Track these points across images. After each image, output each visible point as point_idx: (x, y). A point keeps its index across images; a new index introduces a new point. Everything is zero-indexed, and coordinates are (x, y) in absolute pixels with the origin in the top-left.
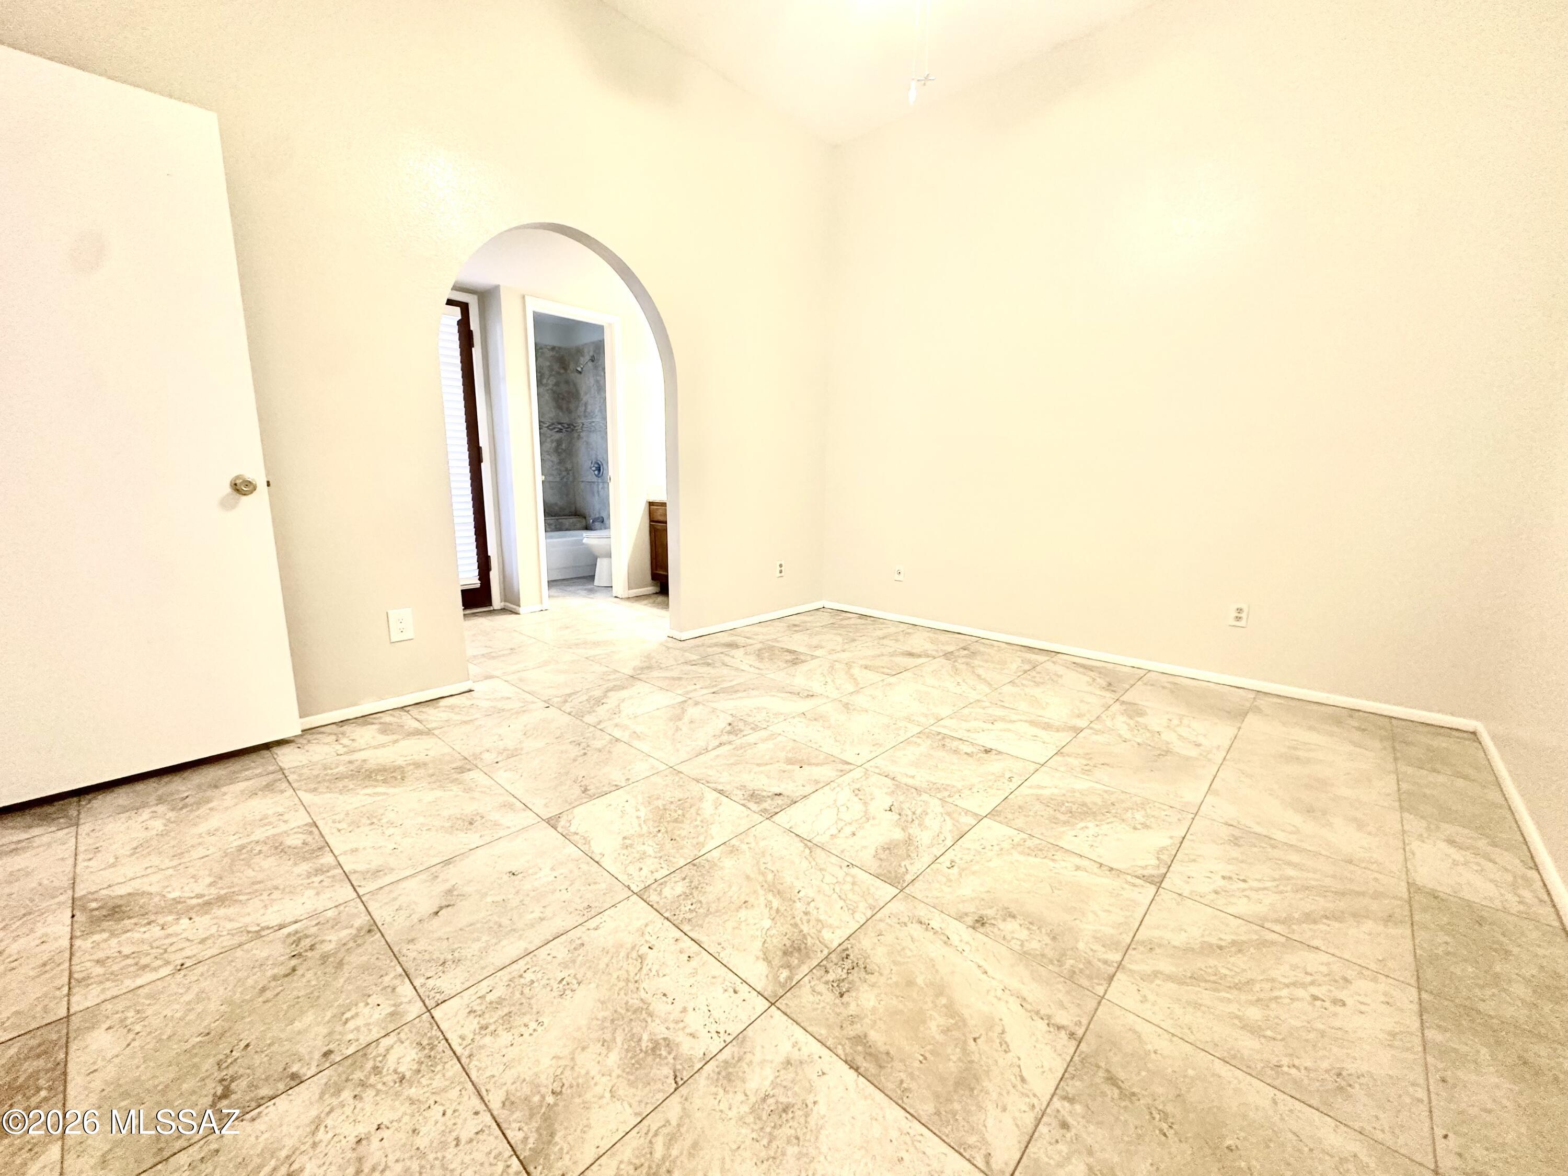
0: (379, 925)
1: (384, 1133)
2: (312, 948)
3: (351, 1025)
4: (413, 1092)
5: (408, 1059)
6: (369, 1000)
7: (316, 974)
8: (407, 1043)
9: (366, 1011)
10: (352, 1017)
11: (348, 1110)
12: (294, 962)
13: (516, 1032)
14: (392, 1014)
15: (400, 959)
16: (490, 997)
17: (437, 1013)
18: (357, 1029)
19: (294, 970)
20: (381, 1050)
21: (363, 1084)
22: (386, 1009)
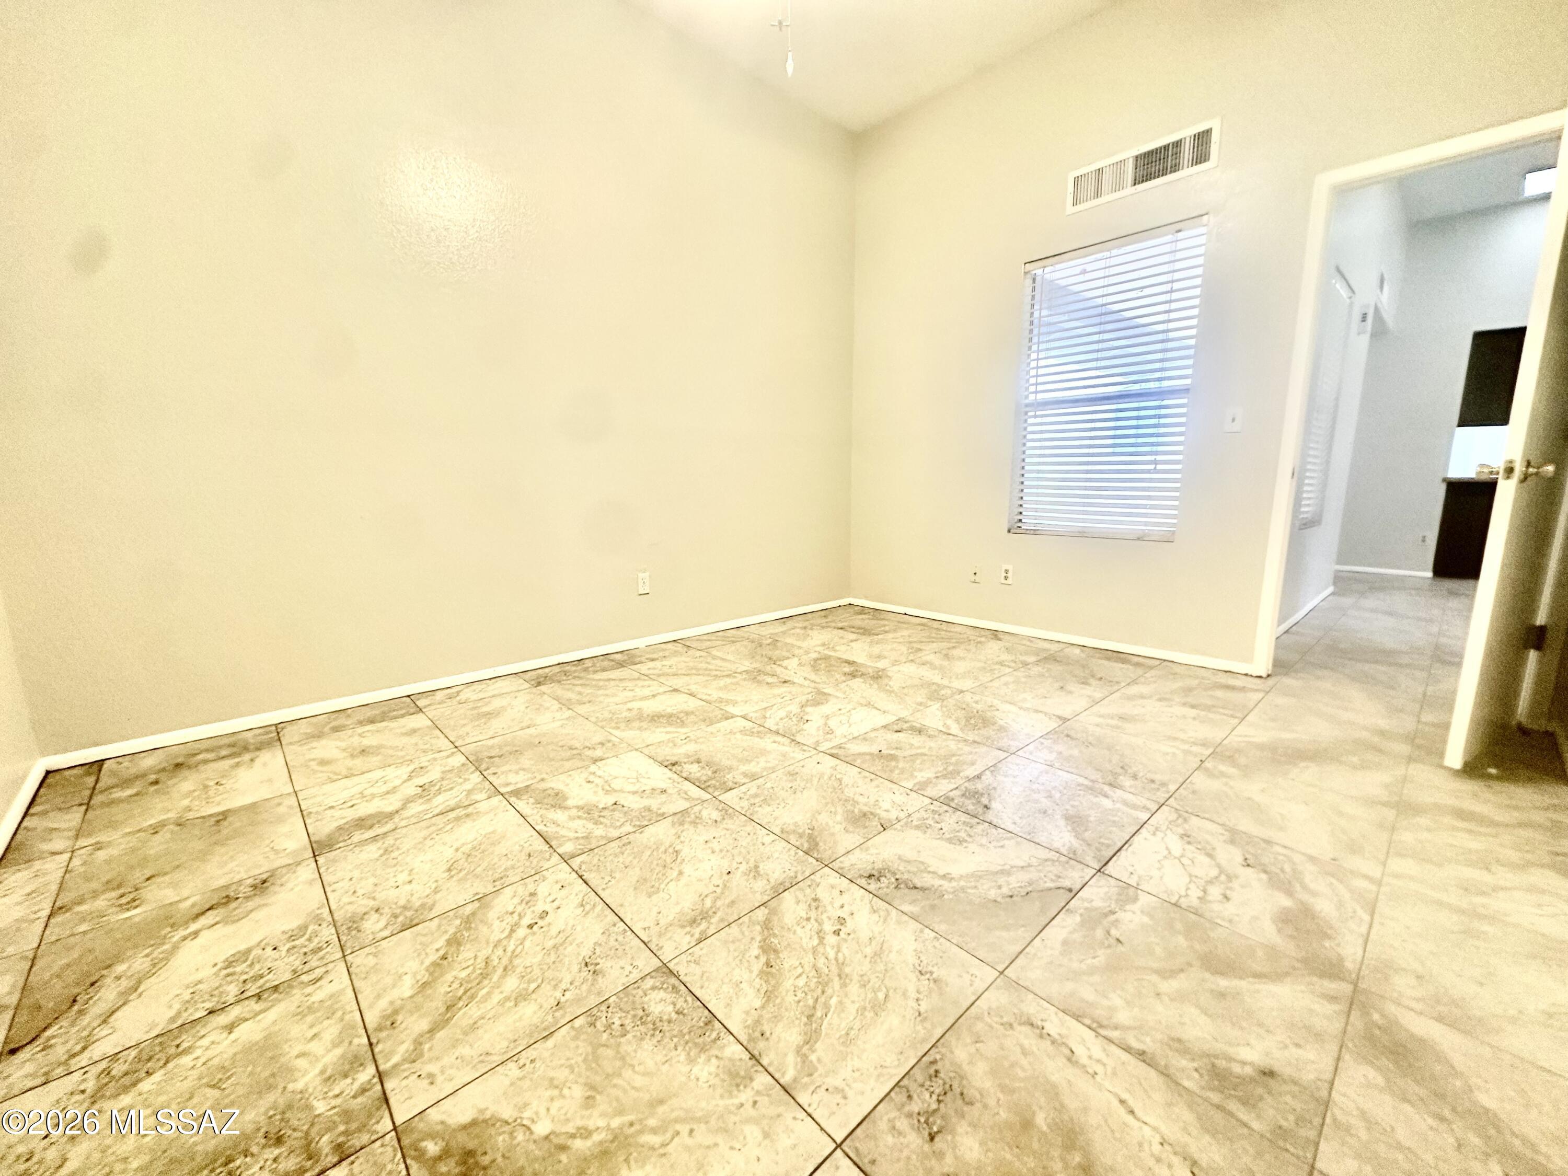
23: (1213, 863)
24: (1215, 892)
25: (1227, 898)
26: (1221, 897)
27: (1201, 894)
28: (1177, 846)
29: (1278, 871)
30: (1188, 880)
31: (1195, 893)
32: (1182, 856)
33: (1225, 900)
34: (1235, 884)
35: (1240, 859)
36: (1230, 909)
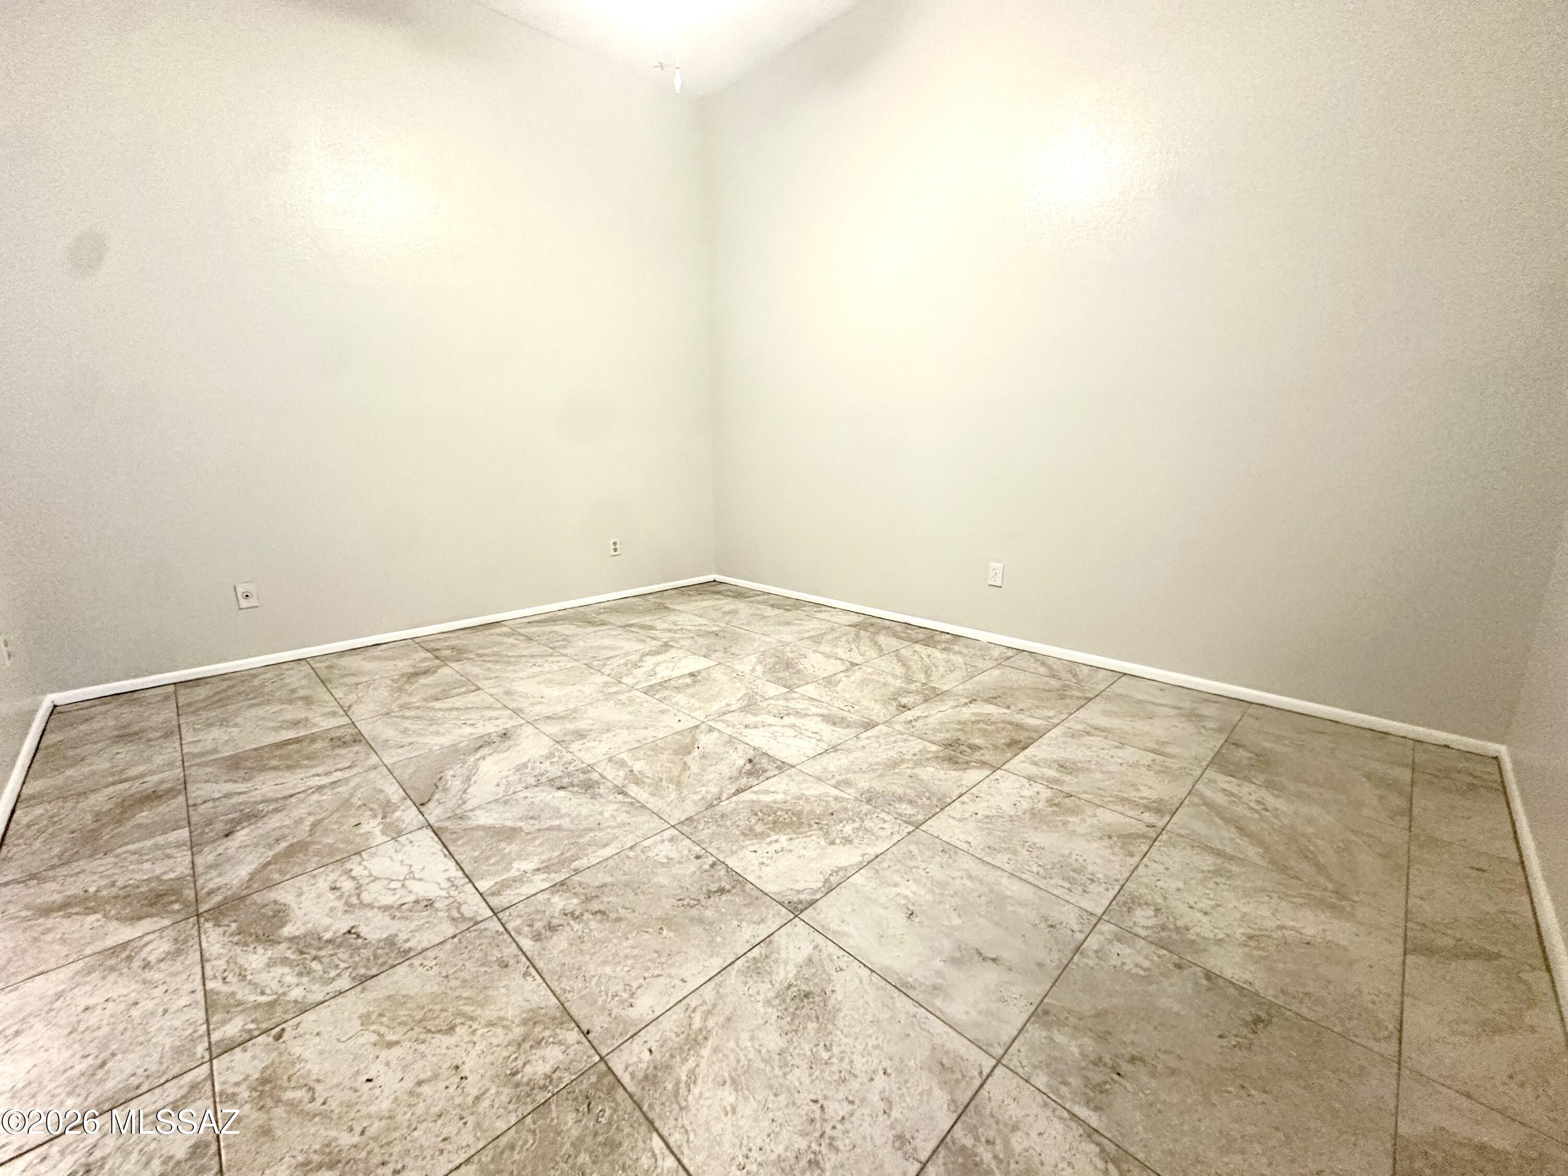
0: (1032, 1008)
1: (1192, 903)
2: (1098, 1062)
3: (1147, 964)
4: (1160, 901)
5: (1143, 913)
6: (1119, 963)
7: (1123, 1031)
8: (1134, 919)
9: (1128, 961)
10: (1141, 967)
11: (1198, 929)
12: (1125, 1067)
13: (1084, 864)
14: (1119, 940)
15: (1065, 962)
16: (1066, 885)
17: (1099, 911)
18: (1147, 958)
19: (1133, 1060)
20: (1149, 932)
21: (1177, 929)
22: (1117, 947)
23: (376, 904)
24: (347, 885)
25: (333, 889)
26: (338, 886)
27: (353, 874)
28: (420, 890)
29: (322, 953)
30: (375, 873)
31: (358, 871)
32: (403, 885)
33: (333, 886)
34: (340, 905)
35: (363, 930)
36: (323, 884)
